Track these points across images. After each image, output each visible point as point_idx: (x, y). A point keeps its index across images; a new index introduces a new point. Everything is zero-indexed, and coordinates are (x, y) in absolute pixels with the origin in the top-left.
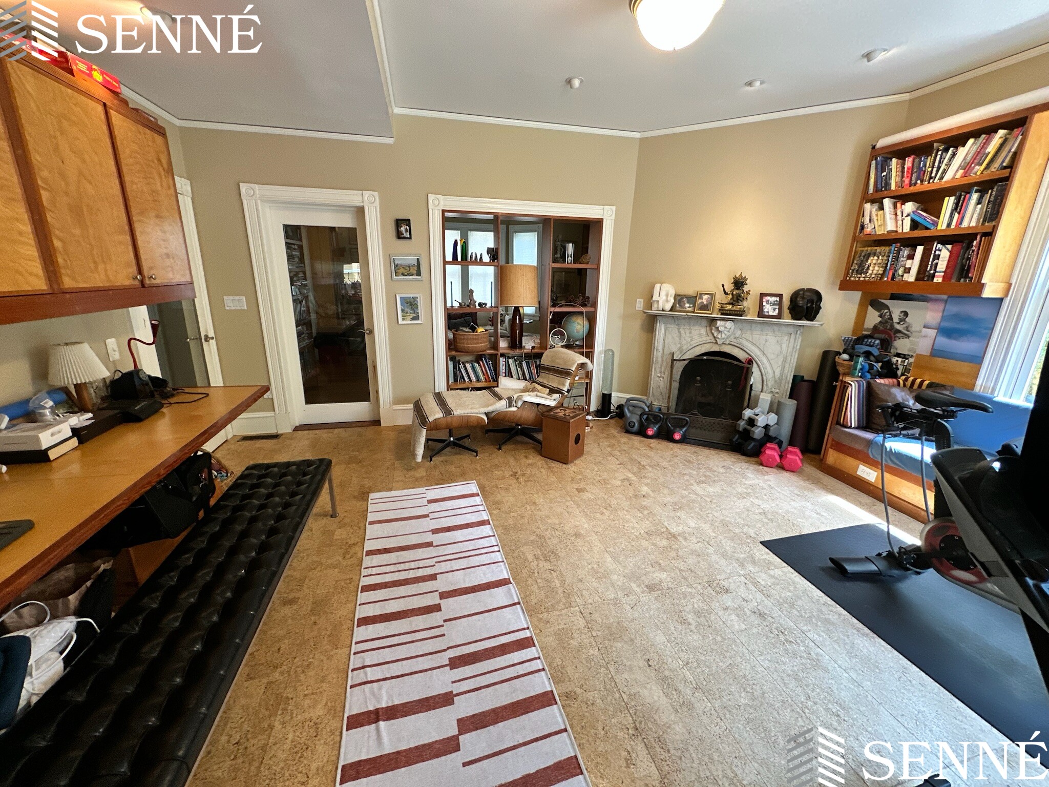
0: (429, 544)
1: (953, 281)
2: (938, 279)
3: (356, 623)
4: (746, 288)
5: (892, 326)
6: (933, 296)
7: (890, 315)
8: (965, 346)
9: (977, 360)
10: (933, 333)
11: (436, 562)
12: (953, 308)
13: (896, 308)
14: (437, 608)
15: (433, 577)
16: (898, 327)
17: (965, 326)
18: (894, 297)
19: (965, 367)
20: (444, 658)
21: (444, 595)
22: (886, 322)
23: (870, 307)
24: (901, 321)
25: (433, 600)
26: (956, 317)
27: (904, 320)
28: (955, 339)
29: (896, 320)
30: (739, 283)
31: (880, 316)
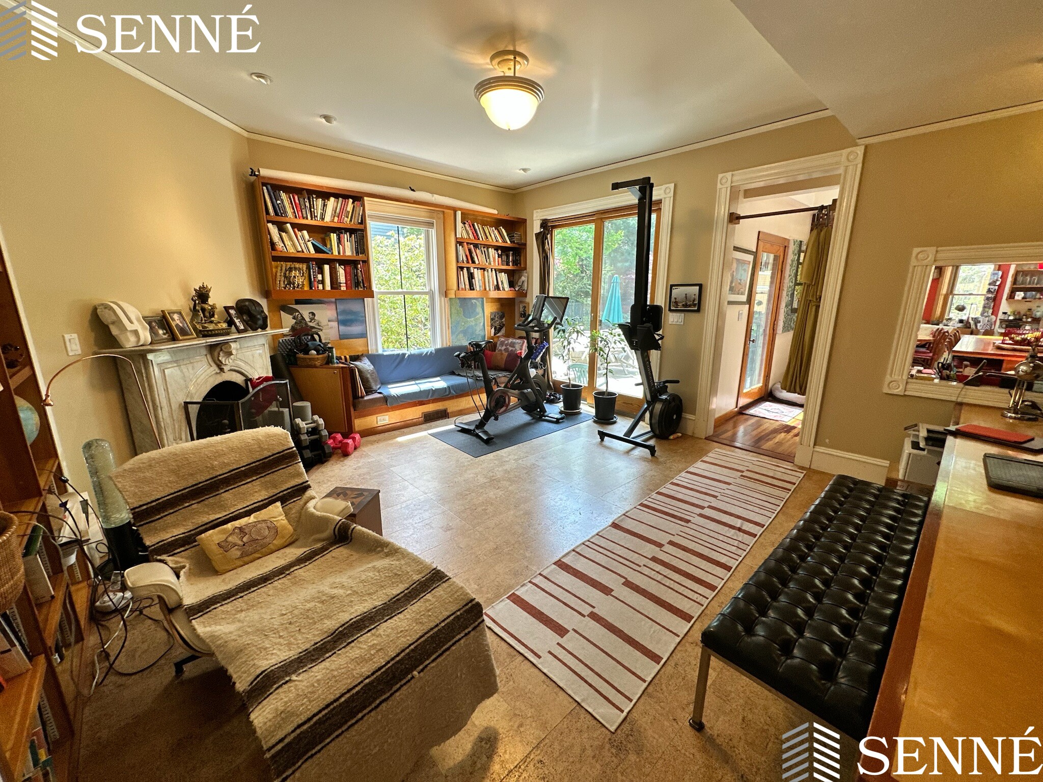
0: (628, 584)
1: (354, 289)
2: (343, 288)
3: (732, 570)
4: (211, 302)
5: (306, 324)
6: (326, 300)
7: (302, 316)
8: (356, 329)
9: (364, 335)
10: (335, 324)
11: (640, 566)
12: (341, 307)
13: (305, 311)
14: (671, 543)
15: (654, 559)
16: (311, 324)
17: (349, 317)
18: (298, 302)
19: (360, 341)
20: (689, 525)
21: (660, 545)
22: (301, 322)
23: (282, 312)
24: (312, 320)
25: (669, 548)
26: (344, 312)
27: (314, 319)
28: (350, 326)
29: (308, 319)
30: (202, 295)
31: (294, 318)
